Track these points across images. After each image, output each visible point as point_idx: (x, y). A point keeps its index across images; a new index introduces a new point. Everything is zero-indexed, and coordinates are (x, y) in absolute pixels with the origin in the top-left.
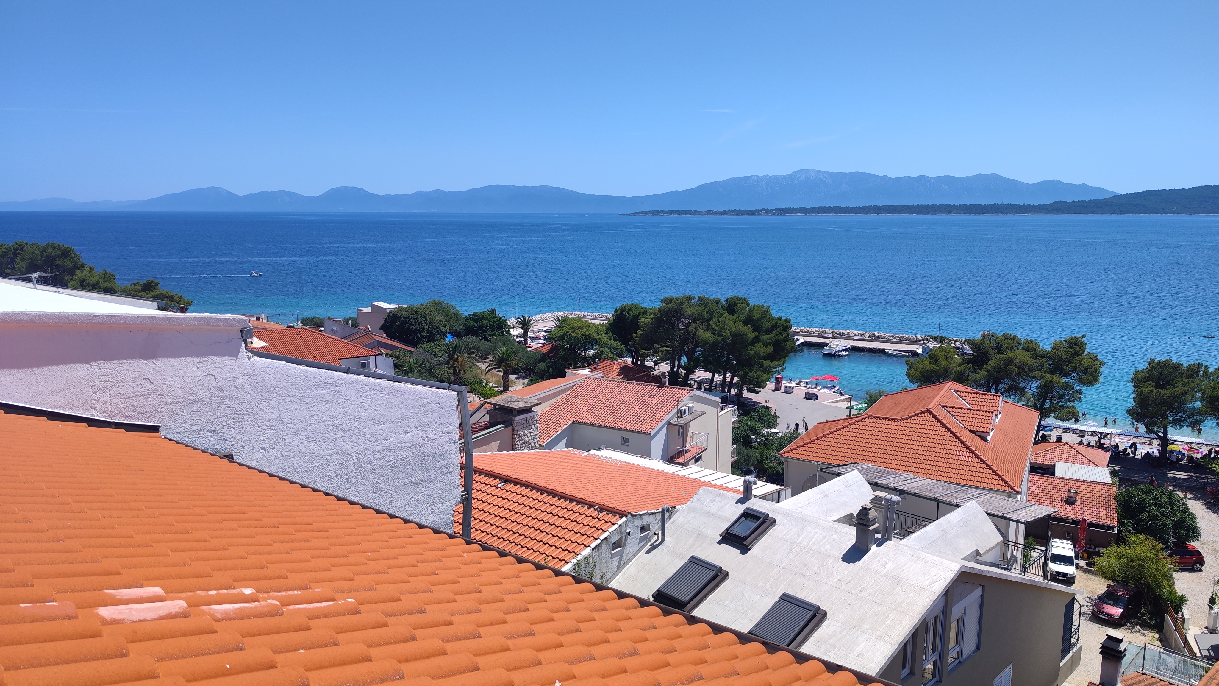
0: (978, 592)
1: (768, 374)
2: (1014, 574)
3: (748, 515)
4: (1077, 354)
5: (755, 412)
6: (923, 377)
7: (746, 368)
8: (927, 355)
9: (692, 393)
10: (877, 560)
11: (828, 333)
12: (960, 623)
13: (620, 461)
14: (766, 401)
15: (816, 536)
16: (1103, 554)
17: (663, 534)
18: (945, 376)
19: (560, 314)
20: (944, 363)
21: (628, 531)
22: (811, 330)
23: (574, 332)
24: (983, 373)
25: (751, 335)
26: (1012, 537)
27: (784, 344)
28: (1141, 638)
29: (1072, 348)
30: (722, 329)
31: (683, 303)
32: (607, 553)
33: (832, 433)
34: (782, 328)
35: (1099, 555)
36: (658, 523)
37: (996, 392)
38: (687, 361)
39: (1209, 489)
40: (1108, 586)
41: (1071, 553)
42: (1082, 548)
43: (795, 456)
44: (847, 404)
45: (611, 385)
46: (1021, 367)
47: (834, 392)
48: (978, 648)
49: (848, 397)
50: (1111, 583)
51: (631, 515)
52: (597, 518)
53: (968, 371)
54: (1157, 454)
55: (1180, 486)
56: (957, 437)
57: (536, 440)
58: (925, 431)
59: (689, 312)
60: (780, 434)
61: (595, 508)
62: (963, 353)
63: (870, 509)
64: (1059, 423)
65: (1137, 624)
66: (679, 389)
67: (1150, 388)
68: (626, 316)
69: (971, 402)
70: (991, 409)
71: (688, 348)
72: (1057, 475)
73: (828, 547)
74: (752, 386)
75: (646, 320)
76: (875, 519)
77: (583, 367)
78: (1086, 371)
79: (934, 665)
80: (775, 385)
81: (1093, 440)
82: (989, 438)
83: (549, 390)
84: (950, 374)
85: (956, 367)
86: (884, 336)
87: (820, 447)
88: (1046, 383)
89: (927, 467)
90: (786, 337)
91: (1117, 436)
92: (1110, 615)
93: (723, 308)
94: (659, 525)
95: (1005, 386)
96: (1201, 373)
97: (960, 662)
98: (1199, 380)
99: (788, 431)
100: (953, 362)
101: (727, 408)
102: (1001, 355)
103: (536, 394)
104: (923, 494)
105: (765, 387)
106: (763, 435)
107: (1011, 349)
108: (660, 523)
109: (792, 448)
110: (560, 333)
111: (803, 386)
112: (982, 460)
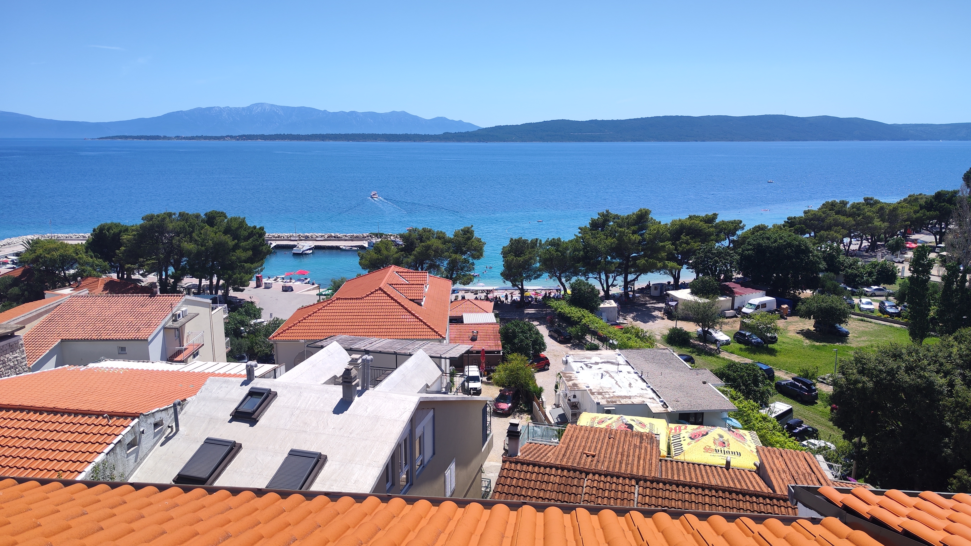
0: (431, 414)
1: (250, 274)
2: (451, 396)
3: (253, 393)
4: (469, 239)
5: (241, 307)
6: (372, 264)
7: (230, 272)
8: (372, 248)
9: (184, 298)
10: (360, 407)
11: (295, 237)
12: (421, 439)
13: (122, 369)
14: (250, 297)
15: (311, 399)
16: (496, 370)
17: (177, 425)
18: (387, 262)
19: (29, 237)
20: (385, 252)
21: (141, 430)
22: (281, 235)
23: (48, 254)
24: (412, 257)
25: (231, 243)
26: (444, 370)
27: (261, 248)
28: (523, 420)
29: (466, 235)
30: (204, 240)
31: (164, 219)
32: (122, 454)
33: (310, 316)
34: (257, 235)
35: (493, 371)
36: (171, 417)
37: (422, 270)
38: (174, 271)
40: (501, 391)
41: (477, 374)
42: (483, 369)
43: (283, 338)
44: (317, 292)
45: (99, 300)
46: (436, 251)
47: (305, 283)
48: (434, 454)
49: (317, 285)
50: (502, 388)
51: (143, 415)
52: (107, 425)
53: (402, 257)
54: (519, 300)
55: (532, 318)
56: (402, 306)
57: (23, 364)
58: (379, 304)
59: (171, 227)
60: (265, 323)
61: (105, 416)
62: (397, 245)
63: (352, 369)
64: (463, 287)
65: (518, 412)
66: (172, 296)
67: (512, 257)
68: (106, 234)
69: (408, 279)
70: (421, 282)
71: (174, 258)
72: (465, 322)
73: (322, 405)
74: (236, 286)
75: (129, 237)
76: (356, 376)
77: (63, 286)
78: (475, 250)
79: (407, 475)
80: (257, 283)
82: (423, 303)
83: (29, 313)
84: (390, 260)
85: (393, 254)
86: (339, 235)
87: (302, 328)
88: (452, 260)
89: (385, 331)
90: (261, 242)
91: (496, 291)
92: (502, 409)
93: (203, 221)
94: (171, 418)
95: (427, 265)
96: (538, 245)
97: (423, 467)
98: (538, 249)
99: (272, 319)
100: (391, 251)
101: (217, 307)
102: (423, 244)
103: (14, 319)
104: (386, 350)
105: (248, 286)
106: (251, 325)
107: (428, 239)
108: (173, 416)
109: (279, 332)
110: (33, 256)
111: (280, 281)
112: (420, 319)
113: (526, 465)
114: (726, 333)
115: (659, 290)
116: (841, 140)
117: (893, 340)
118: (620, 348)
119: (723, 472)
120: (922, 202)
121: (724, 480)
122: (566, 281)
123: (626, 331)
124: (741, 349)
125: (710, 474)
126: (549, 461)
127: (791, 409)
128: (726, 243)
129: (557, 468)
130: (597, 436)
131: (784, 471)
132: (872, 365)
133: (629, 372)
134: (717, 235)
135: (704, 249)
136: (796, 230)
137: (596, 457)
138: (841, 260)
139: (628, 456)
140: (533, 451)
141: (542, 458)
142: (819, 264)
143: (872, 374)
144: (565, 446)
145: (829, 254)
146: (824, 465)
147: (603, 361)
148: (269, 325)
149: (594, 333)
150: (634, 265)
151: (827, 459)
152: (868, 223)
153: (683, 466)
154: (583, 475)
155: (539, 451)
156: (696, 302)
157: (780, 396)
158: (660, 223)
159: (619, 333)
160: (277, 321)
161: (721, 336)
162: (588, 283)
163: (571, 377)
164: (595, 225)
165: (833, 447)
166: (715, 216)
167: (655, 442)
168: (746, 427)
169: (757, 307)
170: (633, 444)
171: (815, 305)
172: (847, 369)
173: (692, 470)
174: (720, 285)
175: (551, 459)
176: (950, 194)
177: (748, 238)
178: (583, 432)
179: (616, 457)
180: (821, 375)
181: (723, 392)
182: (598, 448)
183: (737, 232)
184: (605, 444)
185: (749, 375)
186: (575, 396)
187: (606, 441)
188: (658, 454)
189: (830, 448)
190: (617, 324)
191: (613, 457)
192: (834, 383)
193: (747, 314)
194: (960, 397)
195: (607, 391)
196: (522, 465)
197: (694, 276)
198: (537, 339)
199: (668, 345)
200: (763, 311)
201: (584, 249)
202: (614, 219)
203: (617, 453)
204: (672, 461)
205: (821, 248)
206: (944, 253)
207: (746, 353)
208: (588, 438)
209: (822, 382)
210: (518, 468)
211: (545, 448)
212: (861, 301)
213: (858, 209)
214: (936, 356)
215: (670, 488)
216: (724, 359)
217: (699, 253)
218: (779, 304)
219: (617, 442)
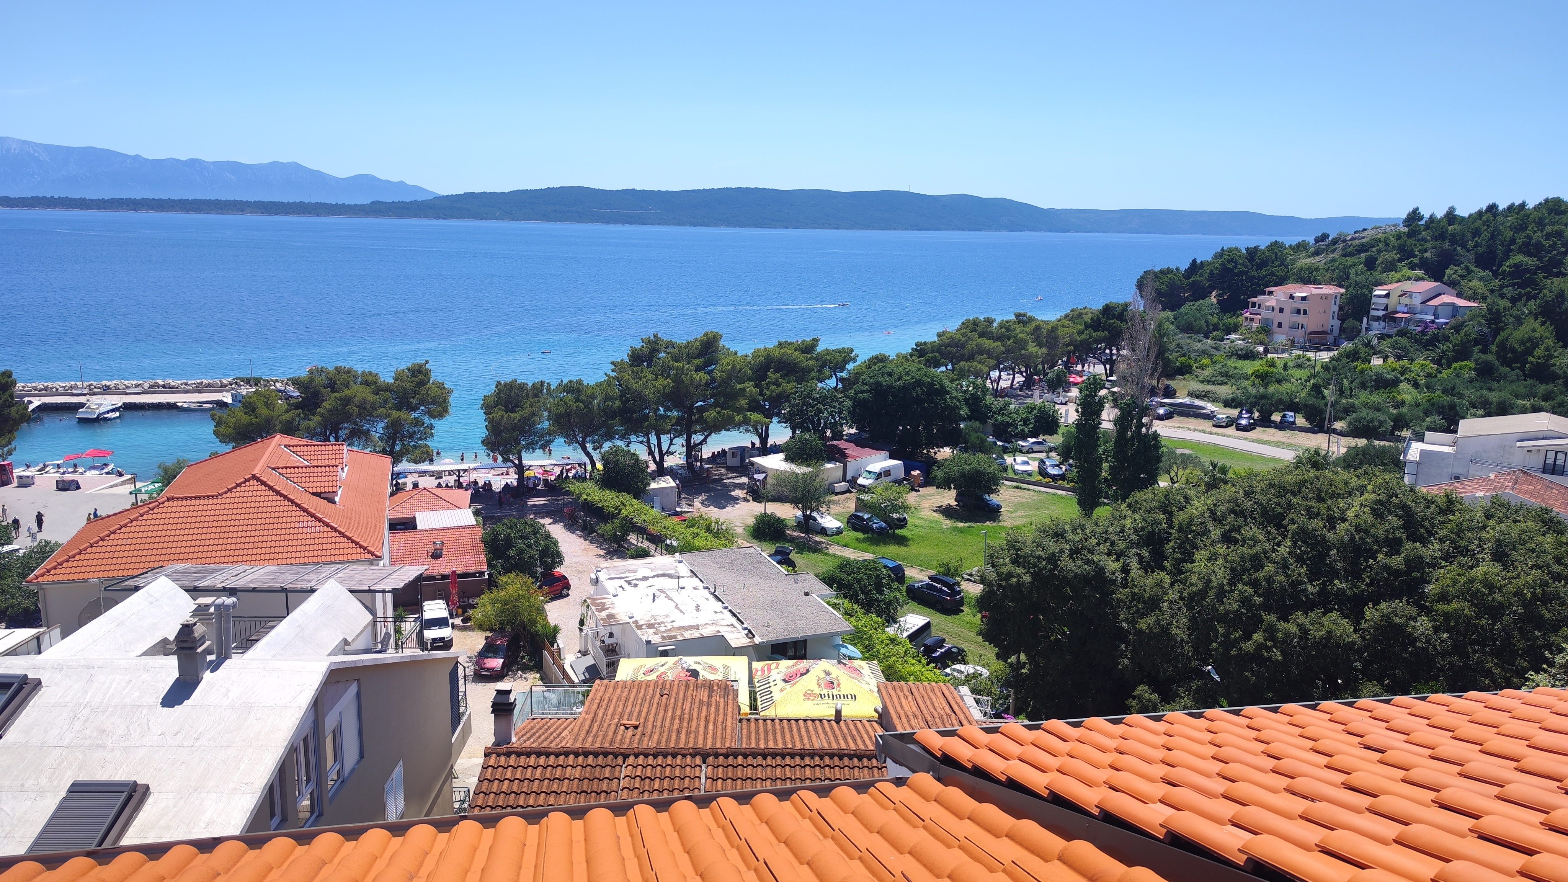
0: (353, 689)
2: (391, 655)
4: (422, 383)
6: (239, 433)
8: (240, 405)
10: (215, 690)
11: (82, 388)
12: (337, 734)
15: (114, 685)
16: (477, 605)
18: (269, 429)
20: (265, 412)
22: (50, 386)
24: (317, 418)
26: (380, 613)
28: (524, 682)
29: (416, 377)
33: (114, 532)
35: (473, 607)
37: (337, 440)
39: (565, 510)
40: (487, 638)
41: (445, 614)
42: (455, 604)
43: (56, 578)
44: (131, 487)
46: (362, 406)
47: (108, 473)
48: (362, 756)
49: (129, 476)
50: (489, 634)
53: (297, 419)
54: (515, 483)
55: (540, 513)
56: (297, 505)
58: (253, 505)
60: (22, 551)
62: (288, 398)
63: (195, 624)
64: (412, 467)
65: (518, 670)
67: (501, 413)
69: (309, 458)
70: (334, 462)
72: (419, 527)
73: (137, 694)
76: (204, 636)
78: (434, 402)
79: (312, 799)
81: (451, 480)
82: (337, 499)
84: (275, 425)
85: (281, 415)
86: (173, 384)
87: (97, 556)
88: (393, 422)
89: (264, 551)
90: (7, 400)
92: (491, 669)
95: (346, 432)
96: (545, 391)
97: (343, 781)
98: (544, 399)
99: (36, 544)
100: (276, 409)
102: (336, 394)
104: (265, 586)
107: (347, 385)
109: (48, 567)
111: (52, 471)
112: (332, 528)
113: (524, 757)
114: (837, 517)
115: (739, 457)
116: (985, 230)
117: (1055, 514)
118: (682, 552)
119: (831, 728)
120: (1087, 318)
121: (832, 738)
122: (595, 449)
123: (692, 524)
124: (857, 539)
125: (812, 732)
126: (563, 744)
127: (929, 623)
128: (832, 382)
129: (577, 755)
130: (641, 695)
131: (915, 716)
132: (1027, 551)
133: (695, 588)
134: (819, 371)
135: (802, 392)
136: (927, 361)
137: (640, 729)
138: (987, 403)
139: (690, 720)
140: (537, 732)
141: (552, 742)
142: (959, 409)
143: (1029, 563)
144: (590, 716)
145: (971, 395)
146: (970, 700)
147: (655, 573)
148: (29, 555)
149: (641, 531)
150: (701, 420)
151: (974, 691)
152: (1021, 350)
153: (773, 726)
154: (620, 760)
155: (547, 730)
156: (793, 473)
157: (913, 605)
158: (736, 353)
159: (680, 528)
160: (46, 546)
161: (829, 522)
162: (629, 452)
163: (604, 604)
164: (637, 358)
165: (985, 672)
166: (815, 341)
167: (731, 693)
168: (867, 655)
169: (879, 476)
170: (697, 700)
171: (956, 468)
172: (997, 558)
173: (787, 730)
174: (825, 445)
175: (567, 741)
176: (1121, 308)
177: (862, 374)
178: (619, 690)
179: (672, 724)
180: (966, 571)
181: (835, 606)
182: (643, 714)
183: (847, 366)
184: (655, 706)
185: (869, 577)
186: (611, 635)
187: (656, 700)
188: (736, 712)
189: (981, 675)
190: (677, 514)
191: (667, 725)
192: (983, 580)
193: (864, 486)
194: (1136, 586)
195: (662, 620)
196: (519, 756)
197: (789, 433)
198: (547, 548)
199: (754, 541)
200: (886, 480)
201: (621, 396)
202: (667, 347)
203: (673, 718)
204: (757, 720)
205: (962, 387)
206: (1115, 389)
207: (865, 545)
208: (627, 699)
209: (969, 580)
210: (512, 763)
211: (557, 724)
212: (1015, 460)
213: (1008, 329)
214: (1106, 532)
215: (754, 762)
216: (834, 555)
217: (794, 398)
218: (907, 471)
219: (673, 700)
